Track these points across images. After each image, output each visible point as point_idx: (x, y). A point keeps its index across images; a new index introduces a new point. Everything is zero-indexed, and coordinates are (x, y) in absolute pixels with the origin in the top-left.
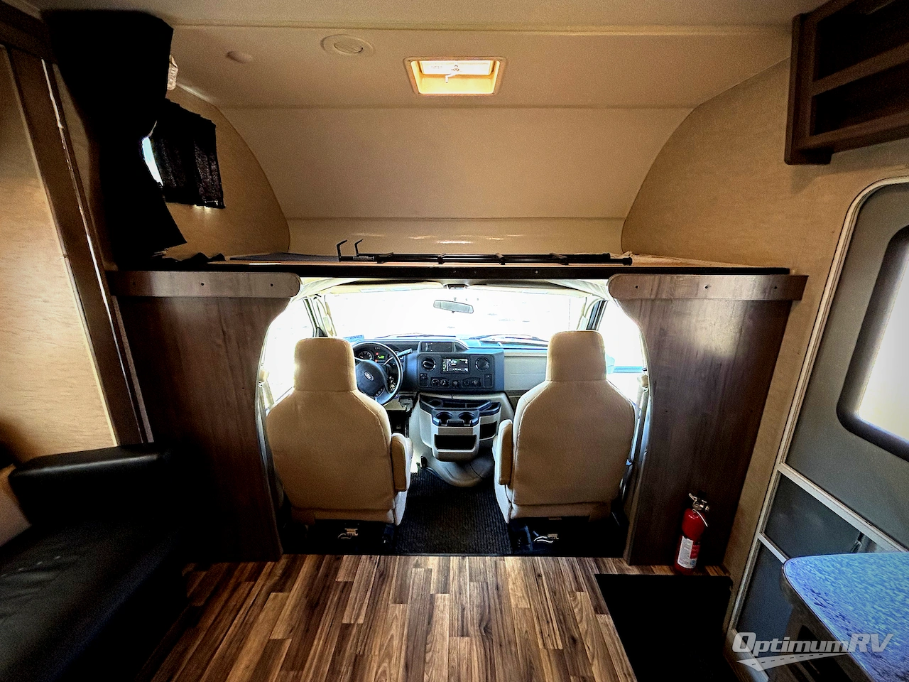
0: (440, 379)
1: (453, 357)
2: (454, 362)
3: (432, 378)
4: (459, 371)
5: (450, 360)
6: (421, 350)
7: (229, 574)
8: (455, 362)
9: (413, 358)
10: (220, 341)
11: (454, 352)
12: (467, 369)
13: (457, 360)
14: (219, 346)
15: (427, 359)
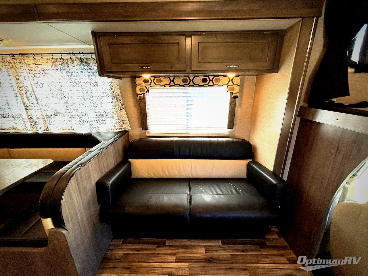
7: (284, 248)
10: (333, 151)
14: (332, 154)
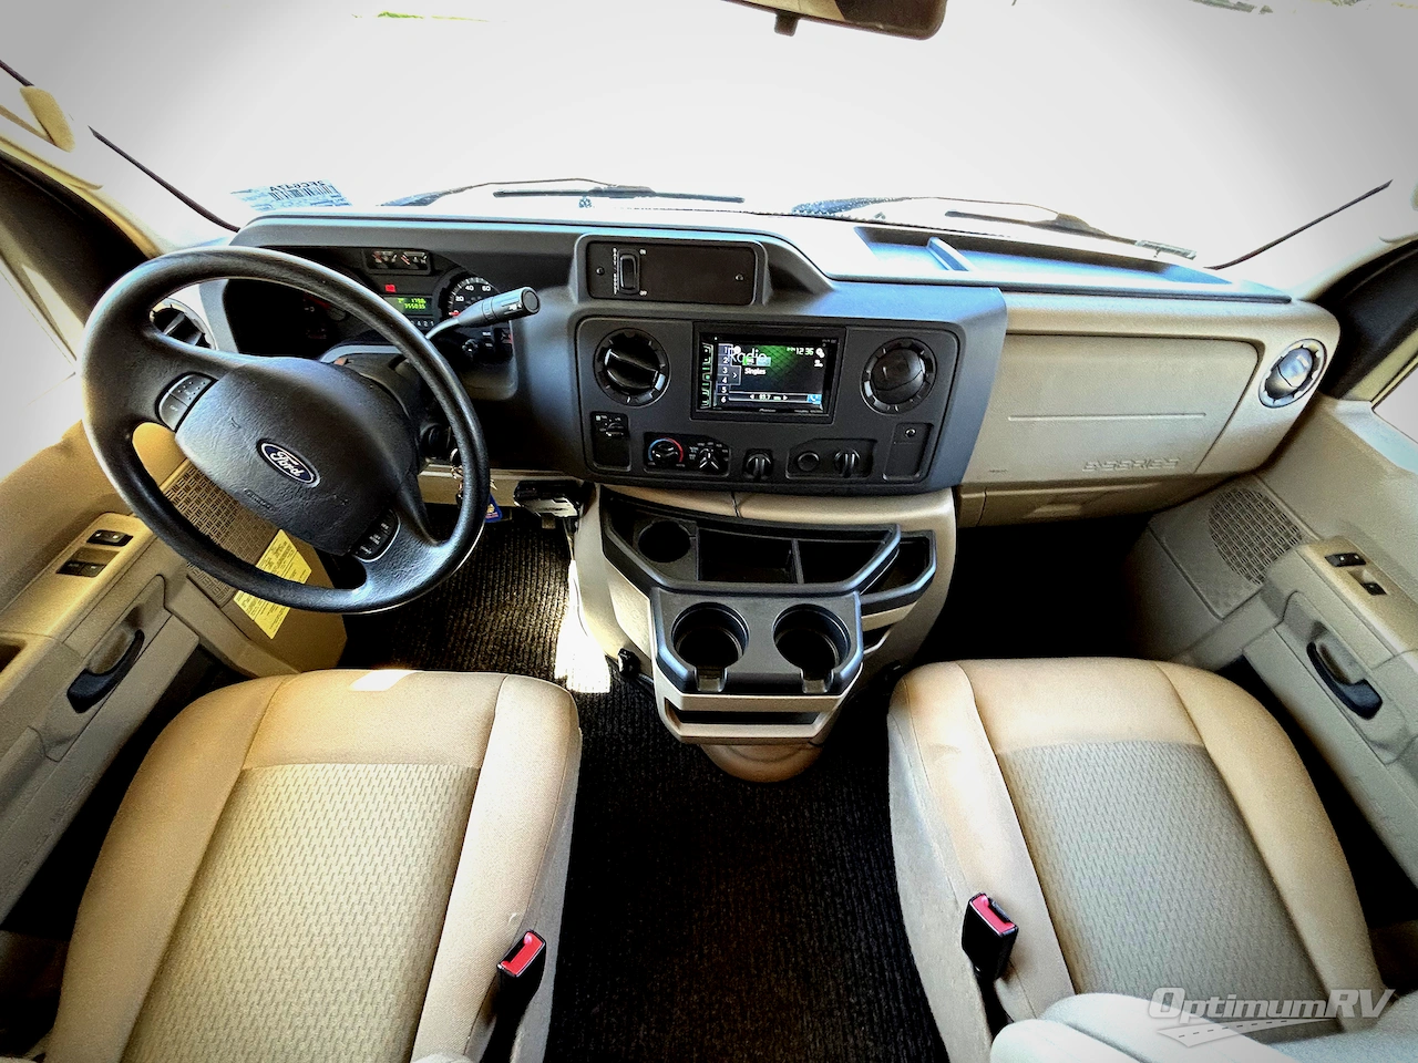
0: (687, 440)
1: (750, 337)
2: (761, 360)
3: (649, 437)
4: (781, 408)
5: (737, 350)
6: (590, 289)
8: (764, 360)
9: (550, 333)
11: (763, 307)
12: (815, 399)
13: (776, 350)
15: (620, 343)
